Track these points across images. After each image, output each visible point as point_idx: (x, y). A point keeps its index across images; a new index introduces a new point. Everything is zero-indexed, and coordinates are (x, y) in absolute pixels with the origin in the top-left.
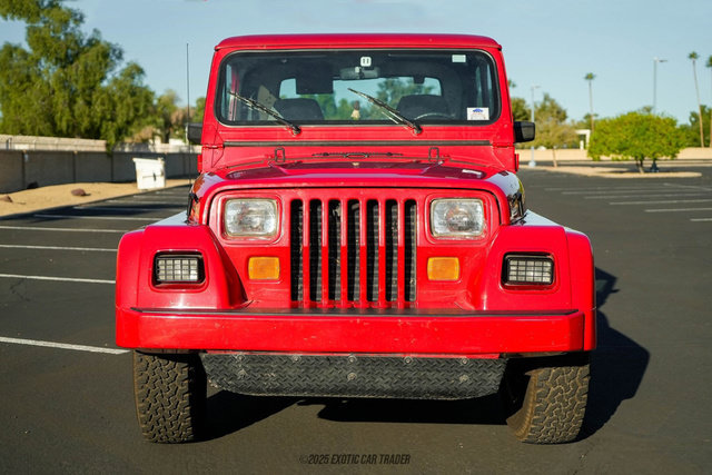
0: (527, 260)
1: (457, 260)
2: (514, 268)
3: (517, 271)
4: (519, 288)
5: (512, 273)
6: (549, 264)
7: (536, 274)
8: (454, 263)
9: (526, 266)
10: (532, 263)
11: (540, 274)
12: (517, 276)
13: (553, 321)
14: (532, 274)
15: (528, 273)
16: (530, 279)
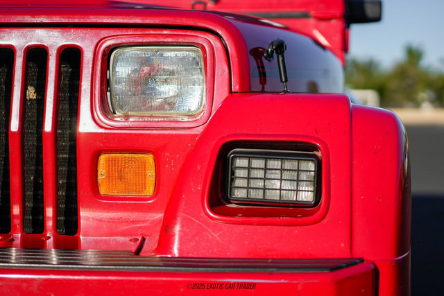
0: (267, 157)
1: (150, 158)
2: (242, 173)
3: (249, 178)
4: (246, 213)
5: (238, 183)
6: (311, 166)
7: (286, 185)
8: (144, 164)
9: (266, 169)
10: (276, 164)
11: (293, 186)
12: (248, 188)
13: (300, 283)
14: (277, 184)
15: (269, 184)
16: (273, 196)
